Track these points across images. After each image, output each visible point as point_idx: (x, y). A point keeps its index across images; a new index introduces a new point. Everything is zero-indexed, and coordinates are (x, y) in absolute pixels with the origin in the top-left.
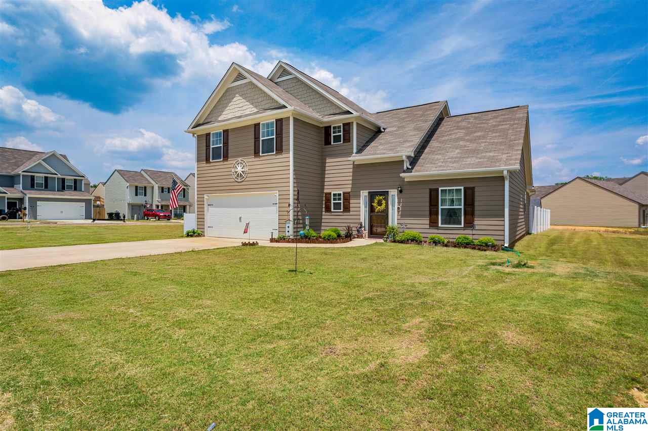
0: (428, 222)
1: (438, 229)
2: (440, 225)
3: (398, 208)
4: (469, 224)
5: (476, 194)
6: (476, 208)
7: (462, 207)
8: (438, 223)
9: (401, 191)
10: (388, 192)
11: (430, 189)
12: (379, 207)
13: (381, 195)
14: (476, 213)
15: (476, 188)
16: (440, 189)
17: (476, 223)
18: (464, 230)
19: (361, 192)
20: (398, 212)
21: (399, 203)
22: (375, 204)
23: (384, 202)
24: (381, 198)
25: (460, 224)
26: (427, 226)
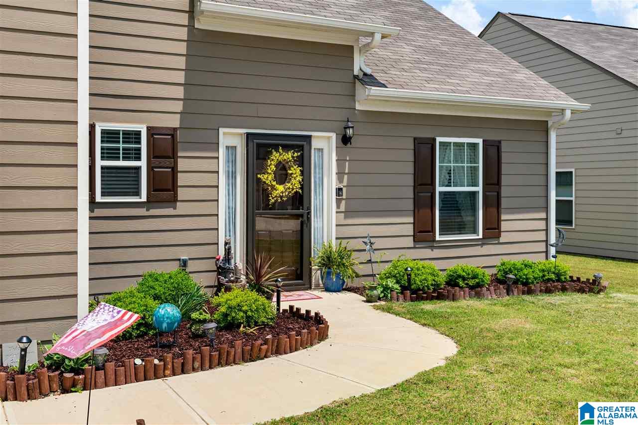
0: (409, 230)
1: (432, 248)
2: (438, 238)
3: (339, 191)
4: (493, 231)
5: (505, 158)
6: (504, 192)
7: (479, 189)
8: (433, 230)
9: (345, 140)
10: (310, 137)
11: (415, 139)
12: (281, 188)
13: (286, 148)
14: (504, 203)
15: (502, 142)
16: (439, 140)
17: (504, 226)
18: (482, 245)
19: (222, 130)
20: (338, 202)
21: (340, 174)
22: (268, 178)
23: (295, 171)
24: (289, 156)
25: (475, 231)
26: (409, 242)
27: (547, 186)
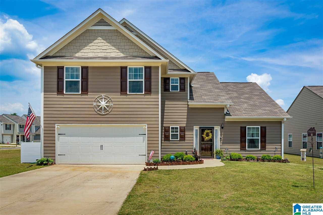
0: (239, 147)
1: (246, 151)
2: (247, 149)
3: (221, 138)
4: (263, 148)
5: (267, 131)
6: (267, 139)
7: (259, 138)
8: (246, 147)
9: (222, 128)
10: (214, 127)
11: (241, 127)
12: (207, 138)
13: (208, 130)
14: (267, 141)
15: (266, 127)
16: (247, 127)
17: (267, 147)
18: (260, 151)
19: (194, 127)
20: (221, 141)
21: (221, 135)
22: (204, 136)
23: (210, 134)
24: (209, 131)
25: (258, 148)
26: (239, 150)
27: (281, 137)
